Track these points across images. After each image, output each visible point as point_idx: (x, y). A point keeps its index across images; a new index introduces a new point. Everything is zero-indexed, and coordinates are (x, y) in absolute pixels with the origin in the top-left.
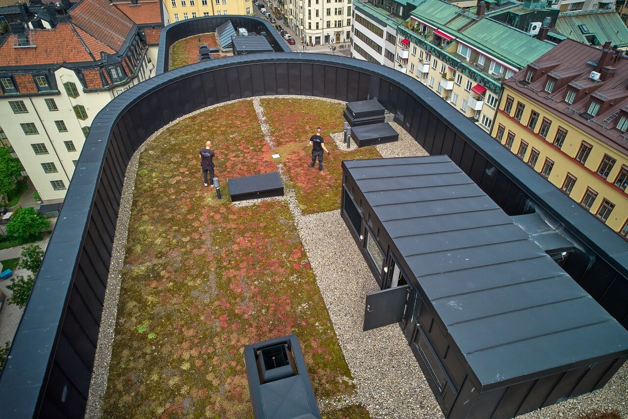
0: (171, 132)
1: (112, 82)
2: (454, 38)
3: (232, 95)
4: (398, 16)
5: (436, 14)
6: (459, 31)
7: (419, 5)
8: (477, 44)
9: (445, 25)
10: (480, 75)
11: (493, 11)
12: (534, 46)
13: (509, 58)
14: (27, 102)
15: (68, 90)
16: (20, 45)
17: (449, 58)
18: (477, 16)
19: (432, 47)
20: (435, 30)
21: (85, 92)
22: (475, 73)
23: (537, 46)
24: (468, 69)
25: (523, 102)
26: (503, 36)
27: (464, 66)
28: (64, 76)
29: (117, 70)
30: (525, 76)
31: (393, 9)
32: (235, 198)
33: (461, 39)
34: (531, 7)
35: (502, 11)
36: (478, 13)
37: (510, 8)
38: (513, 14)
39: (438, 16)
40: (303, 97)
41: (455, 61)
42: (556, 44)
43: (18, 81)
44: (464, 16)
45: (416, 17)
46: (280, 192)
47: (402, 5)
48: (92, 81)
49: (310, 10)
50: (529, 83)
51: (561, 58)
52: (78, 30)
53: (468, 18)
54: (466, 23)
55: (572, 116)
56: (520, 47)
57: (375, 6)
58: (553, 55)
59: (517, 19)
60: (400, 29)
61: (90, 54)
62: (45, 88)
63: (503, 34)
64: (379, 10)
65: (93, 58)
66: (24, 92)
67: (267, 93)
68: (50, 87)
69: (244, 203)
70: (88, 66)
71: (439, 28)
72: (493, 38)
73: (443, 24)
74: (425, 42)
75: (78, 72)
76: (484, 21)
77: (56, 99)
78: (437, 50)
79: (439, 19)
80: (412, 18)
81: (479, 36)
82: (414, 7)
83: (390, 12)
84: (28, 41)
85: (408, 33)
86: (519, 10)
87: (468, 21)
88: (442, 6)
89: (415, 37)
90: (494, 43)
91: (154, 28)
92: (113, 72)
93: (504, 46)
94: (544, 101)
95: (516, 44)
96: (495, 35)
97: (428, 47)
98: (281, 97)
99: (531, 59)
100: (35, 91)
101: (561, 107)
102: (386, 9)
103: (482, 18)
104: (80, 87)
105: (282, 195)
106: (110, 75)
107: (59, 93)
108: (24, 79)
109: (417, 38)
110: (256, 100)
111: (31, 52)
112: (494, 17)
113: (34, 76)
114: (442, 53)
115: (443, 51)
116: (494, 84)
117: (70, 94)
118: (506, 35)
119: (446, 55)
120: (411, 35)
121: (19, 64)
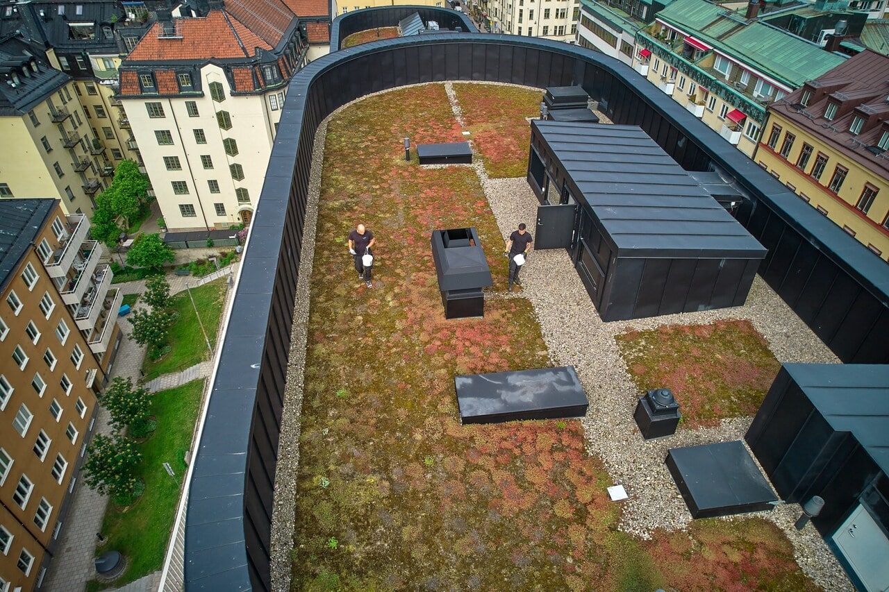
0: (358, 107)
1: (265, 84)
2: (711, 48)
3: (422, 78)
4: (640, 19)
5: (691, 16)
6: (719, 38)
7: (669, 4)
8: (740, 56)
9: (700, 31)
10: (739, 97)
11: (770, 13)
12: (818, 59)
13: (782, 75)
14: (165, 104)
15: (213, 92)
16: (165, 35)
17: (701, 74)
18: (746, 19)
19: (679, 60)
20: (686, 37)
21: (232, 94)
22: (733, 94)
23: (823, 59)
24: (724, 88)
25: (793, 132)
26: (779, 47)
27: (719, 85)
28: (212, 74)
29: (272, 70)
30: (800, 98)
31: (634, 9)
32: (424, 160)
33: (720, 50)
34: (824, 8)
35: (783, 12)
36: (748, 15)
37: (794, 9)
38: (798, 17)
39: (692, 19)
40: (501, 84)
41: (709, 78)
42: (849, 57)
43: (159, 78)
44: (729, 19)
45: (663, 20)
46: (467, 159)
47: (646, 4)
48: (241, 82)
49: (521, 11)
50: (805, 107)
51: (853, 75)
52: (232, 19)
53: (734, 21)
54: (730, 28)
55: (855, 150)
56: (799, 61)
57: (611, 5)
58: (843, 70)
59: (803, 24)
60: (639, 35)
61: (243, 49)
62: (187, 89)
63: (779, 43)
64: (616, 11)
65: (246, 53)
66: (164, 92)
67: (461, 78)
68: (194, 88)
69: (432, 166)
70: (239, 63)
71: (692, 35)
72: (763, 49)
73: (698, 29)
74: (672, 53)
75: (227, 71)
76: (755, 25)
77: (199, 102)
78: (686, 64)
79: (694, 23)
80: (657, 22)
81: (745, 46)
82: (662, 7)
83: (629, 14)
84: (174, 31)
85: (650, 42)
86: (807, 12)
87: (734, 25)
88: (700, 5)
89: (658, 47)
90: (765, 55)
91: (318, 22)
92: (268, 72)
93: (778, 59)
94: (822, 131)
95: (793, 57)
96: (767, 45)
97: (675, 59)
98: (475, 82)
99: (811, 76)
100: (176, 92)
101: (843, 138)
102: (624, 10)
103: (753, 21)
104: (227, 89)
105: (471, 163)
106: (264, 76)
107: (202, 95)
108: (165, 77)
109: (661, 49)
110: (448, 85)
111: (176, 45)
112: (770, 22)
113: (177, 73)
114: (693, 68)
115: (693, 66)
116: (756, 109)
117: (214, 97)
118: (782, 44)
119: (697, 71)
120: (653, 44)
121: (161, 58)
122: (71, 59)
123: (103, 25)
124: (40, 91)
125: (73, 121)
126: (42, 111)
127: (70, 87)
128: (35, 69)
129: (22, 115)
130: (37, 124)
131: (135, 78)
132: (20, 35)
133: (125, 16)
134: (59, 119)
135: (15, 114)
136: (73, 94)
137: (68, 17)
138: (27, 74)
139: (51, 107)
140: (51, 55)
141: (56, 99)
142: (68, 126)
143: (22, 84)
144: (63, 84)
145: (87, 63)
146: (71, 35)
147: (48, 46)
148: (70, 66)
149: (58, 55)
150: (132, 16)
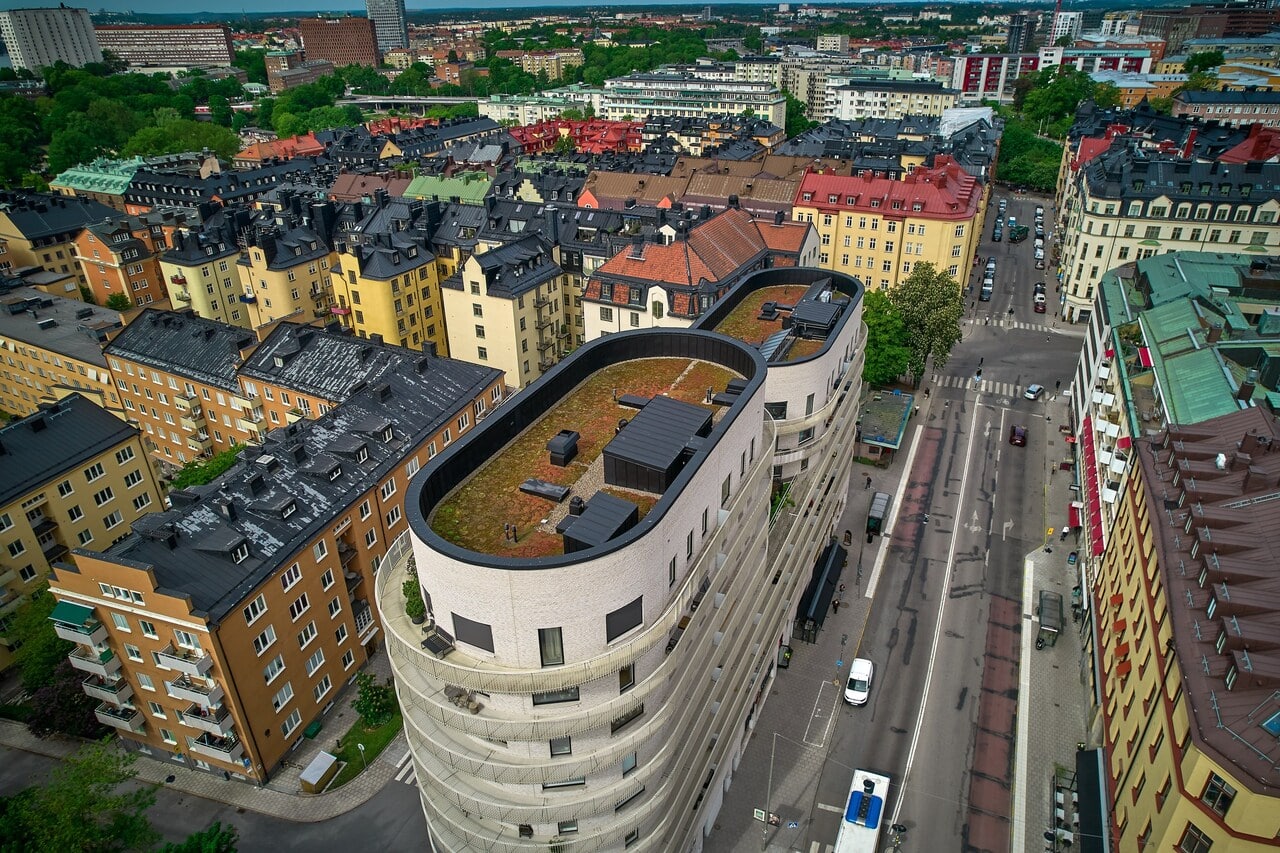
1: (699, 311)
2: (1153, 366)
3: (686, 355)
5: (1166, 324)
6: (1166, 356)
12: (1220, 404)
14: (615, 310)
15: (654, 309)
16: (632, 256)
18: (1204, 342)
21: (669, 314)
23: (1223, 406)
26: (1202, 380)
28: (657, 294)
29: (708, 300)
32: (621, 403)
33: (1158, 369)
35: (1254, 343)
36: (1210, 339)
38: (1263, 352)
39: (1165, 328)
43: (616, 289)
44: (1192, 338)
48: (679, 306)
50: (1162, 449)
52: (690, 250)
53: (1192, 342)
54: (1184, 348)
55: (1157, 501)
56: (1204, 401)
58: (1226, 420)
61: (690, 278)
62: (635, 302)
65: (690, 282)
66: (616, 301)
67: (708, 359)
68: (640, 303)
70: (682, 289)
72: (1190, 379)
73: (1158, 341)
75: (670, 293)
76: (1207, 351)
77: (641, 315)
79: (1162, 332)
81: (1178, 371)
84: (640, 253)
88: (1187, 313)
90: (1184, 386)
91: (786, 256)
92: (705, 301)
93: (1189, 394)
94: (1152, 477)
95: (1203, 395)
98: (713, 364)
99: (1196, 419)
100: (625, 303)
103: (1208, 346)
104: (666, 308)
106: (700, 303)
107: (645, 310)
108: (620, 289)
111: (638, 265)
113: (631, 288)
117: (654, 314)
121: (623, 274)
122: (570, 256)
123: (603, 231)
124: (534, 281)
125: (551, 308)
126: (530, 297)
127: (559, 280)
128: (539, 262)
129: (513, 299)
130: (521, 306)
131: (599, 286)
132: (540, 233)
133: (623, 227)
134: (539, 304)
135: (508, 298)
136: (559, 285)
137: (581, 222)
138: (531, 266)
139: (538, 294)
140: (556, 251)
141: (544, 289)
142: (546, 311)
143: (524, 273)
144: (554, 277)
145: (581, 261)
146: (577, 236)
147: (556, 243)
148: (567, 261)
149: (561, 251)
150: (627, 227)
